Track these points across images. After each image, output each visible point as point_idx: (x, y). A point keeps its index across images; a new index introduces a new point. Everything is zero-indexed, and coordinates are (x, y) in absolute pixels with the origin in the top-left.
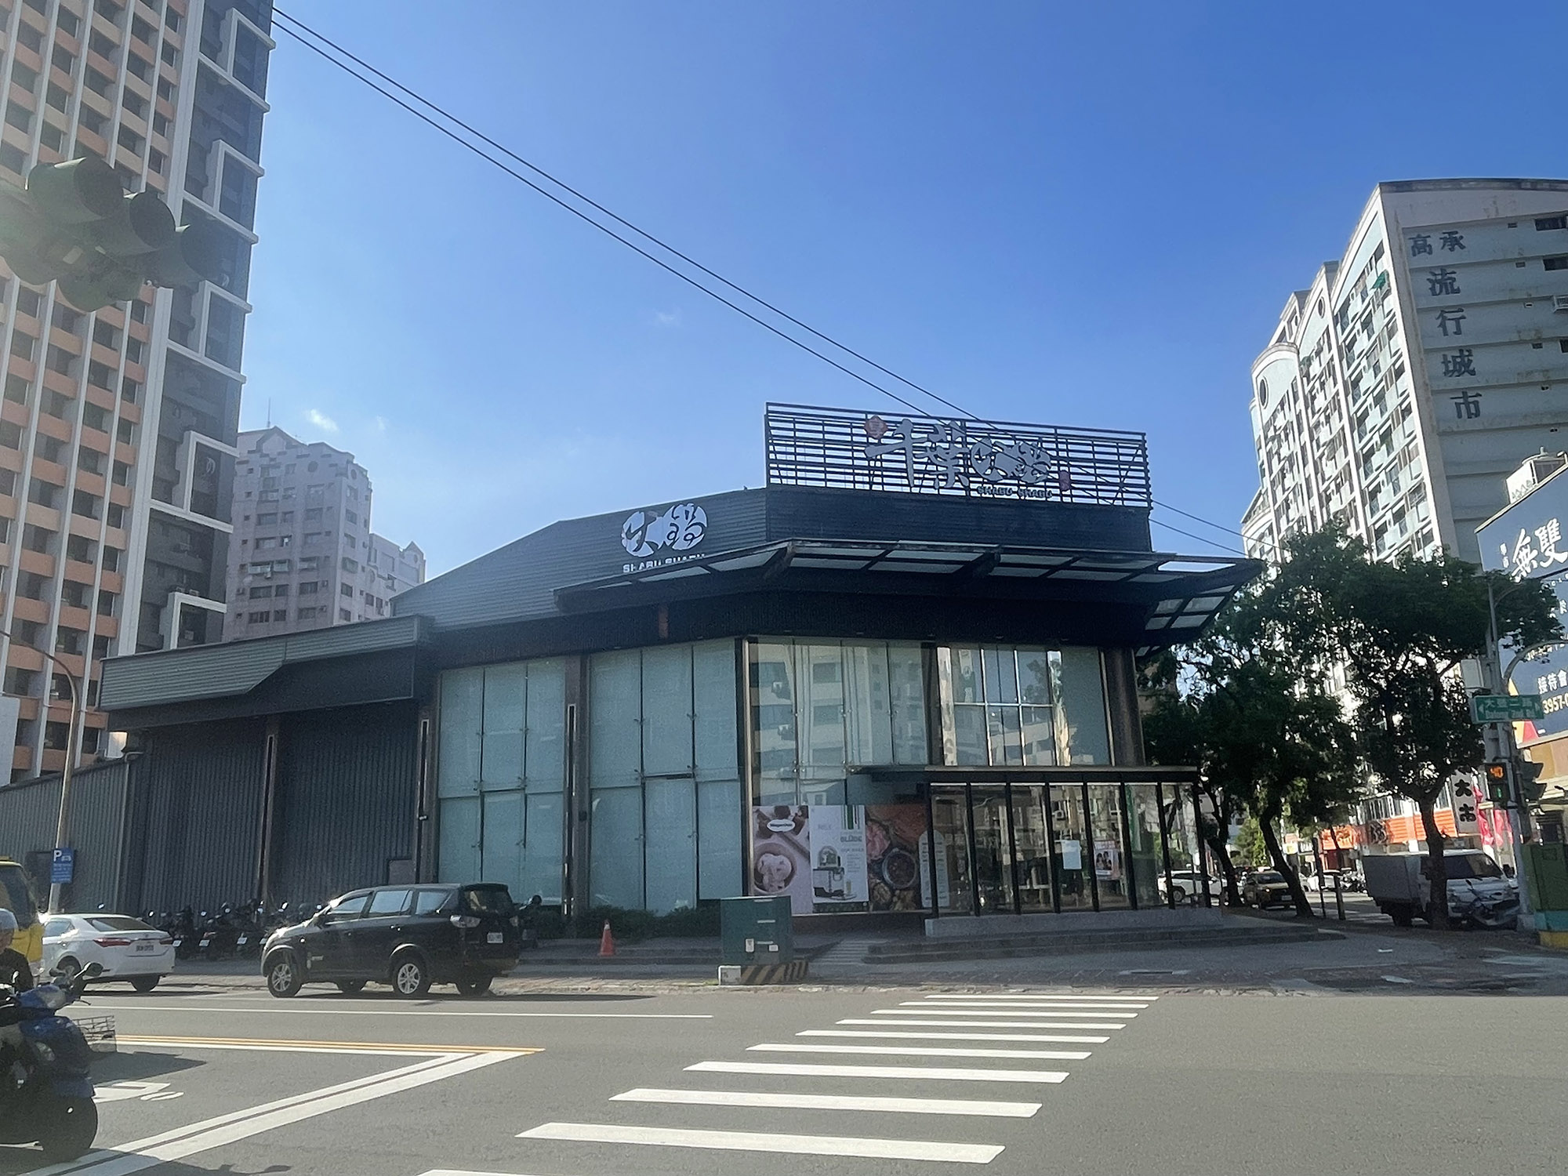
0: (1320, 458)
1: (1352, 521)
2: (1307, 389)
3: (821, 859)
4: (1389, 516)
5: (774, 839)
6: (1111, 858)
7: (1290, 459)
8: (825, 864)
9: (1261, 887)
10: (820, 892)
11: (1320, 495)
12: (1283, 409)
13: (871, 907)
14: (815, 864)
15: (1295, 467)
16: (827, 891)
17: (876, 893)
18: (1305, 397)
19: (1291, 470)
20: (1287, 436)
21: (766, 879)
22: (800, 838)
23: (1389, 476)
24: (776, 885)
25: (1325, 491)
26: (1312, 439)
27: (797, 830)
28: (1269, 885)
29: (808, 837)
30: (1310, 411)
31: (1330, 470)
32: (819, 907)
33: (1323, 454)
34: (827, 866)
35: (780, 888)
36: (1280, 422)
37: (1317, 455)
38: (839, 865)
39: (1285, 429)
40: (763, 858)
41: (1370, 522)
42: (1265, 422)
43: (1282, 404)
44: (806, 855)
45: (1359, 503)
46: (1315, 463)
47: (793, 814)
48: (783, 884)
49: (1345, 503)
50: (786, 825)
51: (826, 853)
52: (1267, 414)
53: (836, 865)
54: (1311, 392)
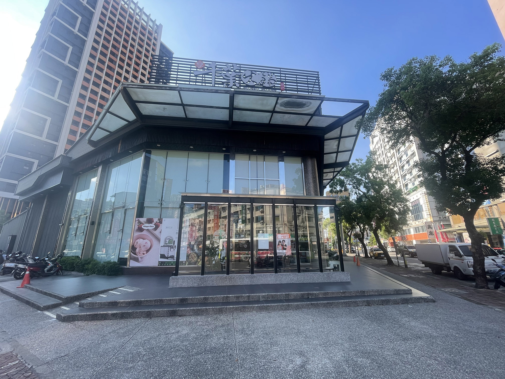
0: (387, 153)
1: (395, 166)
2: (383, 138)
3: (166, 241)
4: (405, 162)
5: (144, 233)
6: (286, 243)
7: (379, 155)
8: (167, 244)
9: (375, 252)
10: (163, 256)
11: (387, 161)
12: (377, 144)
13: (187, 263)
14: (162, 243)
15: (381, 156)
16: (166, 256)
17: (190, 257)
18: (383, 140)
19: (380, 157)
20: (378, 150)
21: (137, 250)
22: (157, 232)
23: (405, 153)
24: (142, 253)
25: (388, 160)
26: (384, 149)
27: (156, 229)
28: (377, 252)
29: (161, 232)
30: (384, 143)
31: (389, 155)
32: (161, 263)
33: (387, 152)
34: (168, 244)
35: (144, 254)
36: (377, 147)
37: (386, 152)
38: (174, 244)
39: (378, 148)
40: (138, 240)
41: (400, 165)
42: (373, 148)
43: (377, 143)
44: (159, 240)
45: (397, 161)
46: (385, 154)
47: (155, 222)
48: (145, 252)
49: (393, 162)
50: (151, 226)
51: (168, 239)
52: (374, 146)
53: (172, 245)
54: (384, 138)
